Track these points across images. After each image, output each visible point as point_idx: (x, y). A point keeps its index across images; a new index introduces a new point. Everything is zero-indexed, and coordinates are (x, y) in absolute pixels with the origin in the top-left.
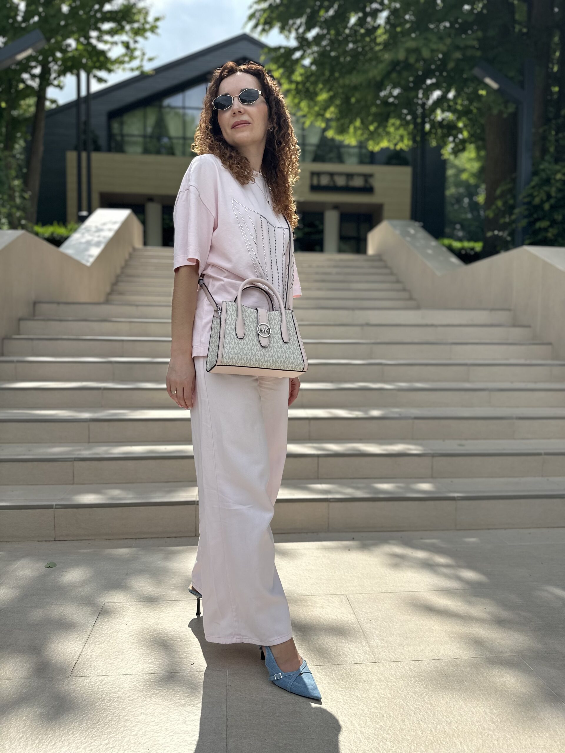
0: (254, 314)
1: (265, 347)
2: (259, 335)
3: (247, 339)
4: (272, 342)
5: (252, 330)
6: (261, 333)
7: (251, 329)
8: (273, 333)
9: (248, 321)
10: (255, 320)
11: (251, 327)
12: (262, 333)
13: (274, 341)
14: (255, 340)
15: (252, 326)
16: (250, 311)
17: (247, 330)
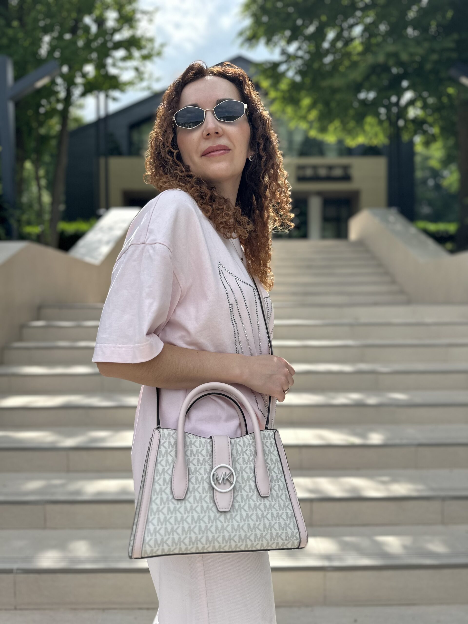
0: (207, 447)
1: (225, 512)
2: (213, 488)
3: (191, 500)
4: (239, 498)
5: (202, 478)
6: (217, 484)
7: (200, 477)
8: (240, 480)
9: (195, 462)
10: (209, 459)
11: (201, 474)
12: (219, 484)
13: (242, 496)
14: (208, 499)
15: (202, 471)
16: (201, 443)
17: (193, 480)
